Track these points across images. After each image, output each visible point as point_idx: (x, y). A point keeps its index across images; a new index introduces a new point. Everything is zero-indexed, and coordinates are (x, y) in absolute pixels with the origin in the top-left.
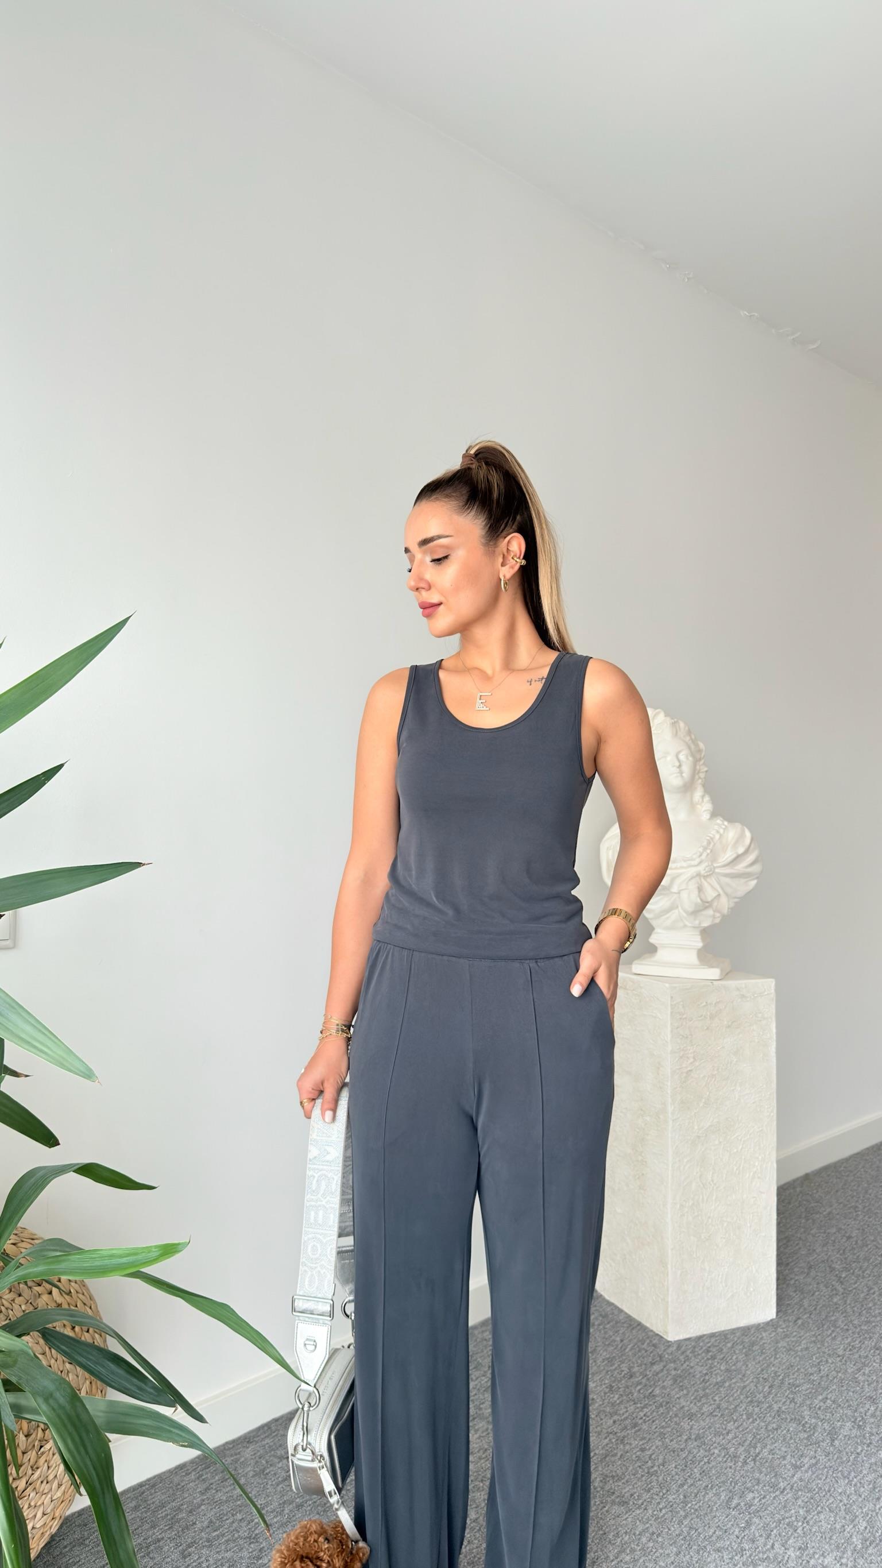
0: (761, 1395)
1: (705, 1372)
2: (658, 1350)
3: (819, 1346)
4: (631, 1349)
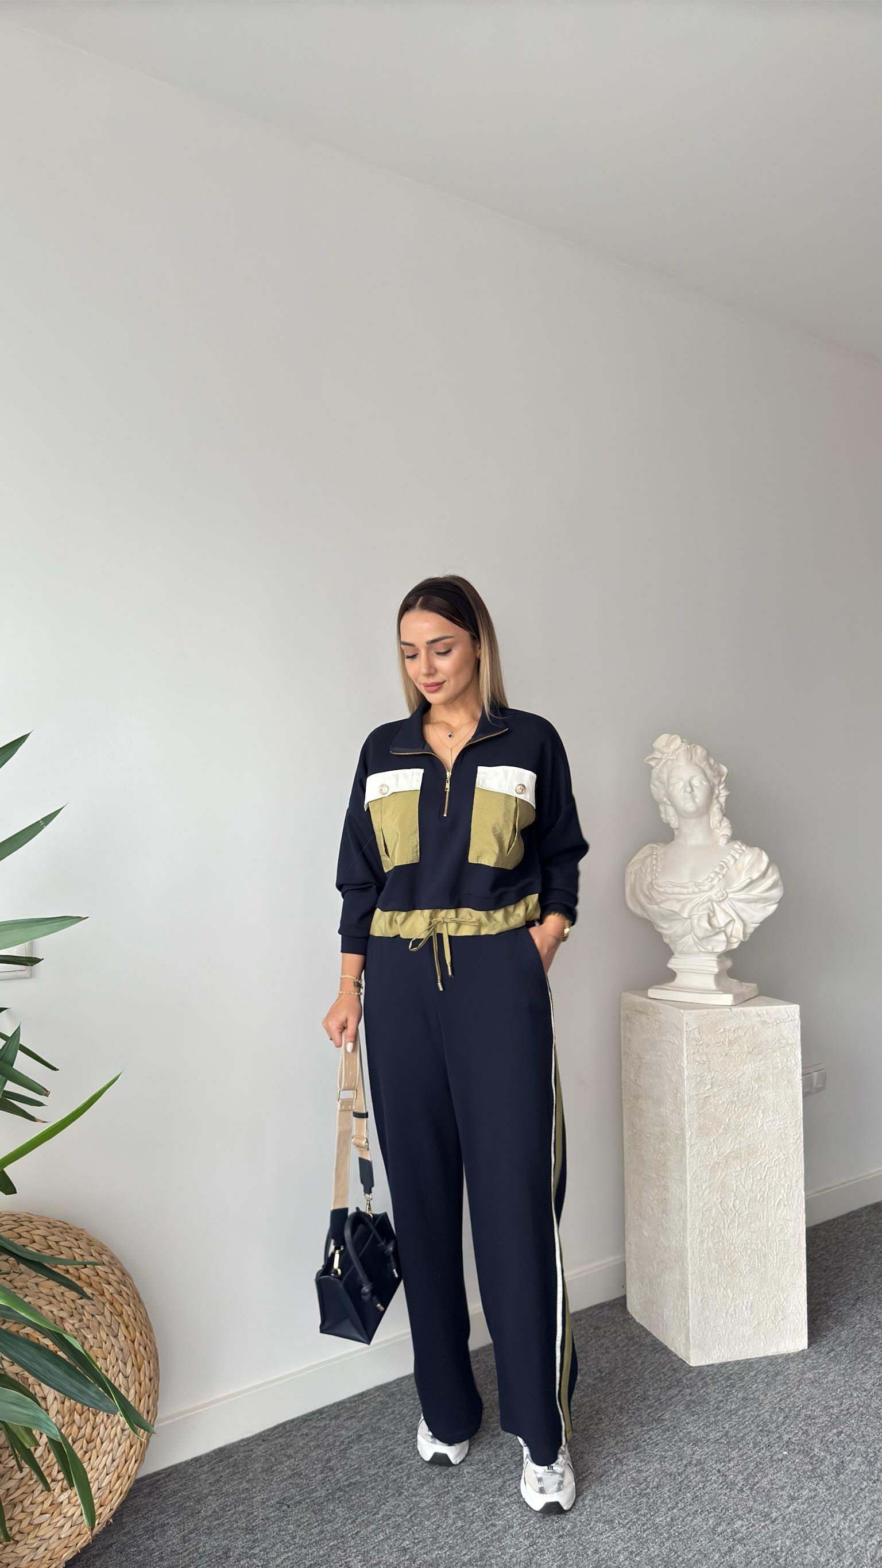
0: (774, 1425)
1: (720, 1398)
2: (677, 1375)
3: (847, 1379)
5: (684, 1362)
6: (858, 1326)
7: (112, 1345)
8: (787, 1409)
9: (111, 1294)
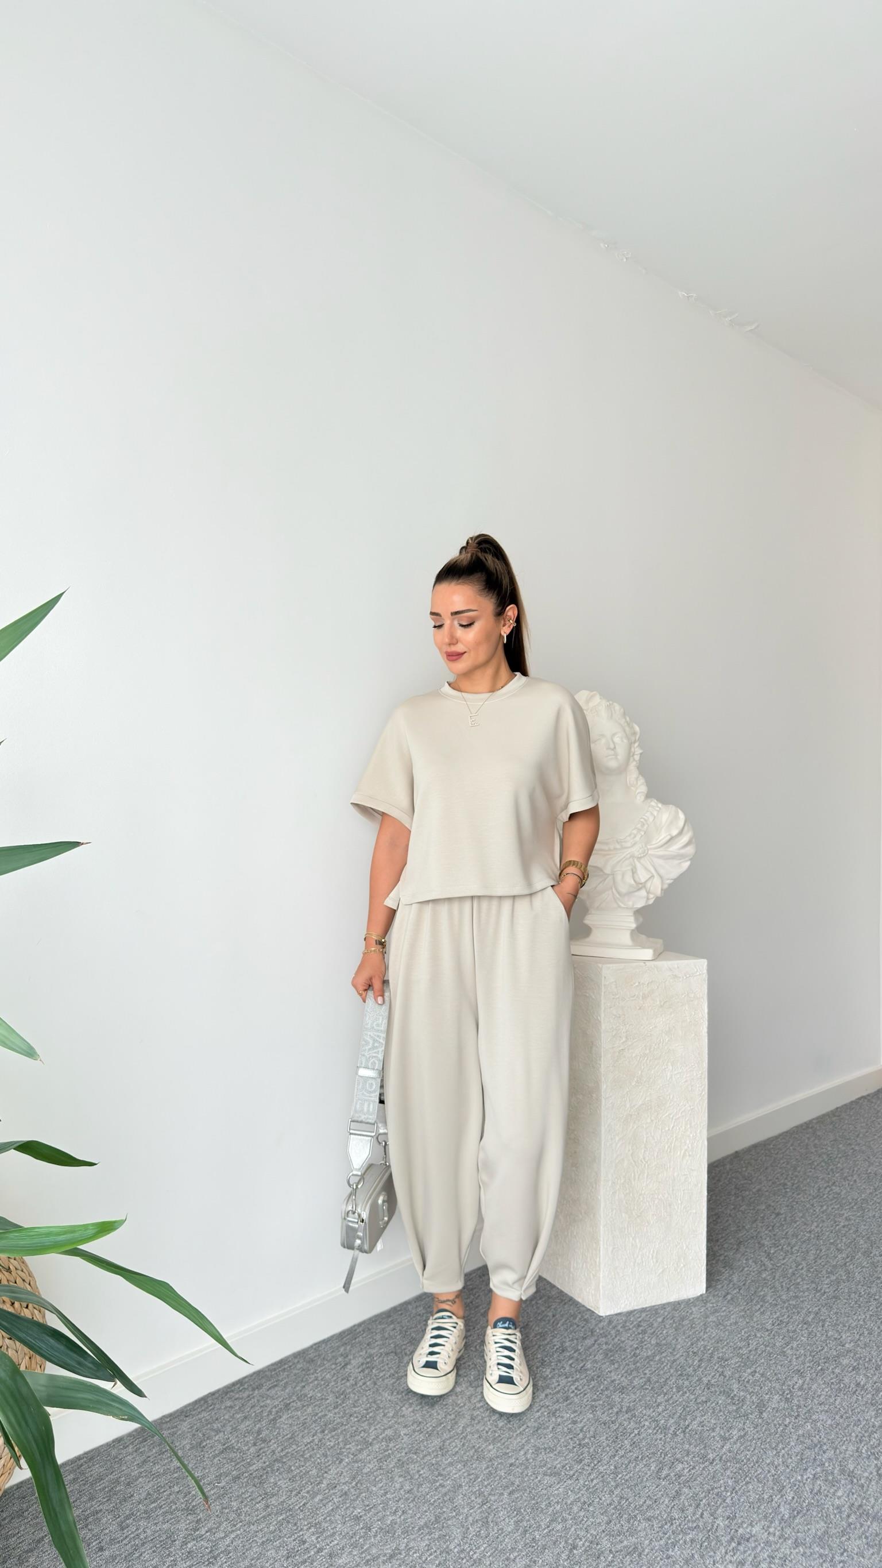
0: (691, 1369)
2: (590, 1325)
4: (563, 1325)
5: (593, 1312)
6: (746, 1269)
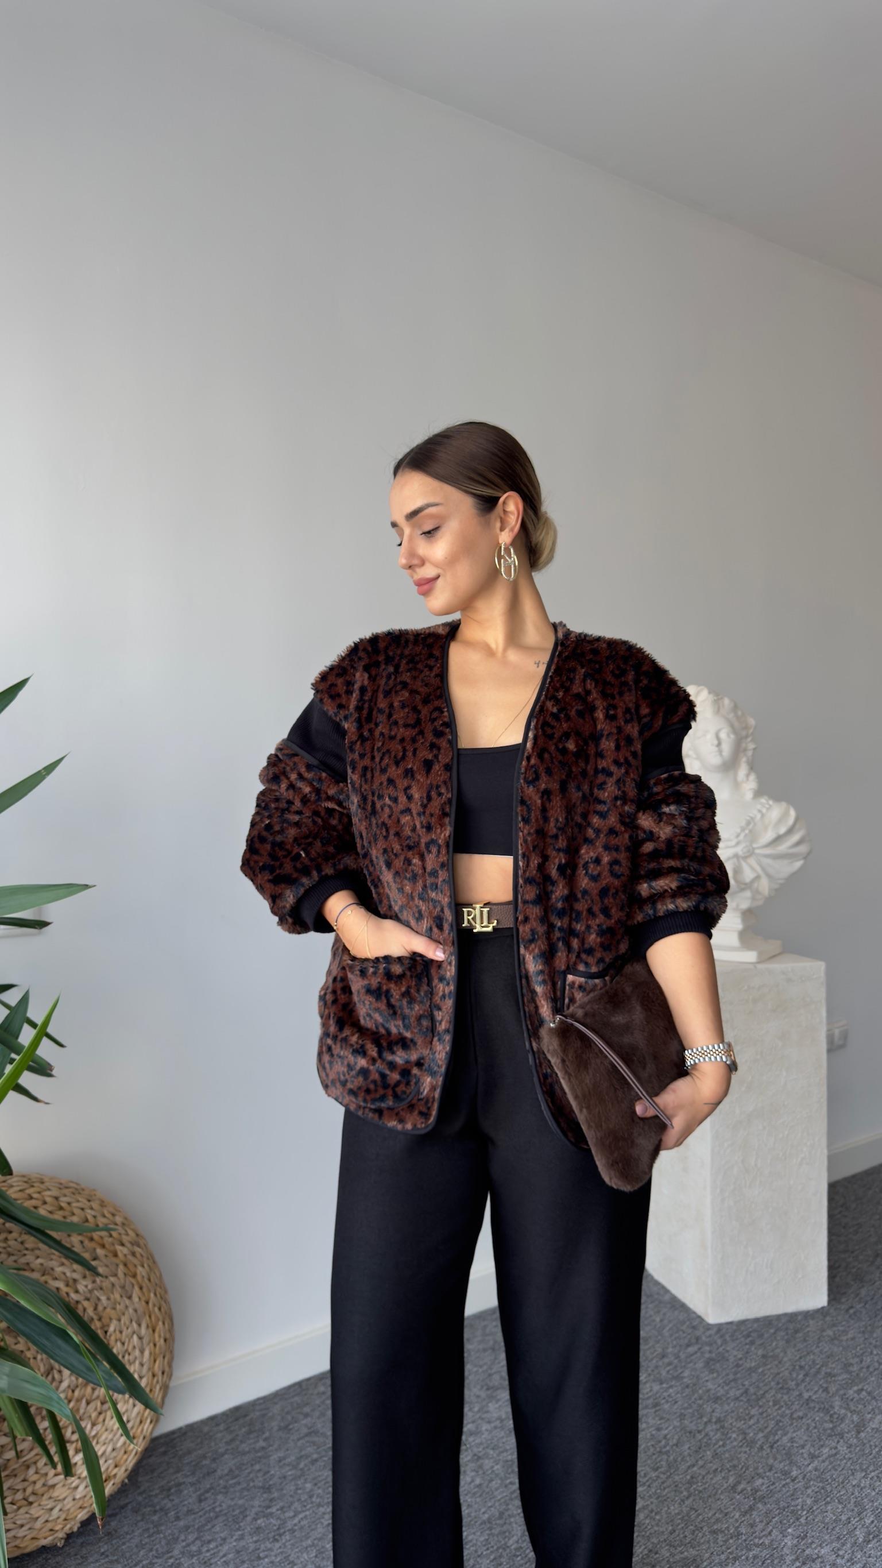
1: (740, 1356)
2: (697, 1332)
3: (867, 1336)
4: (670, 1329)
5: (702, 1319)
7: (127, 1307)
8: (807, 1367)
9: (125, 1255)
